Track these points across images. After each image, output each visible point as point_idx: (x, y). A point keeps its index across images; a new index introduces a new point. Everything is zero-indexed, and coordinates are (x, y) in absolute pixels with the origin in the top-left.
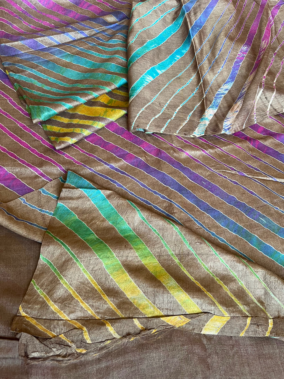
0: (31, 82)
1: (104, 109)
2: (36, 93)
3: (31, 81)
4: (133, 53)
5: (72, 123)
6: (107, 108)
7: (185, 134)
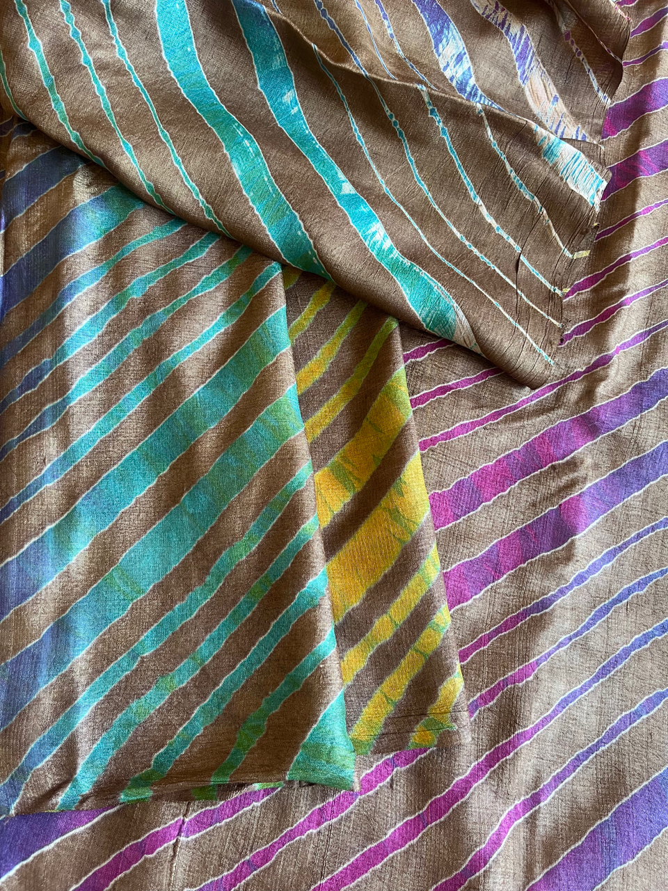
0: (132, 730)
1: (378, 513)
3: (130, 725)
5: (381, 647)
6: (383, 503)
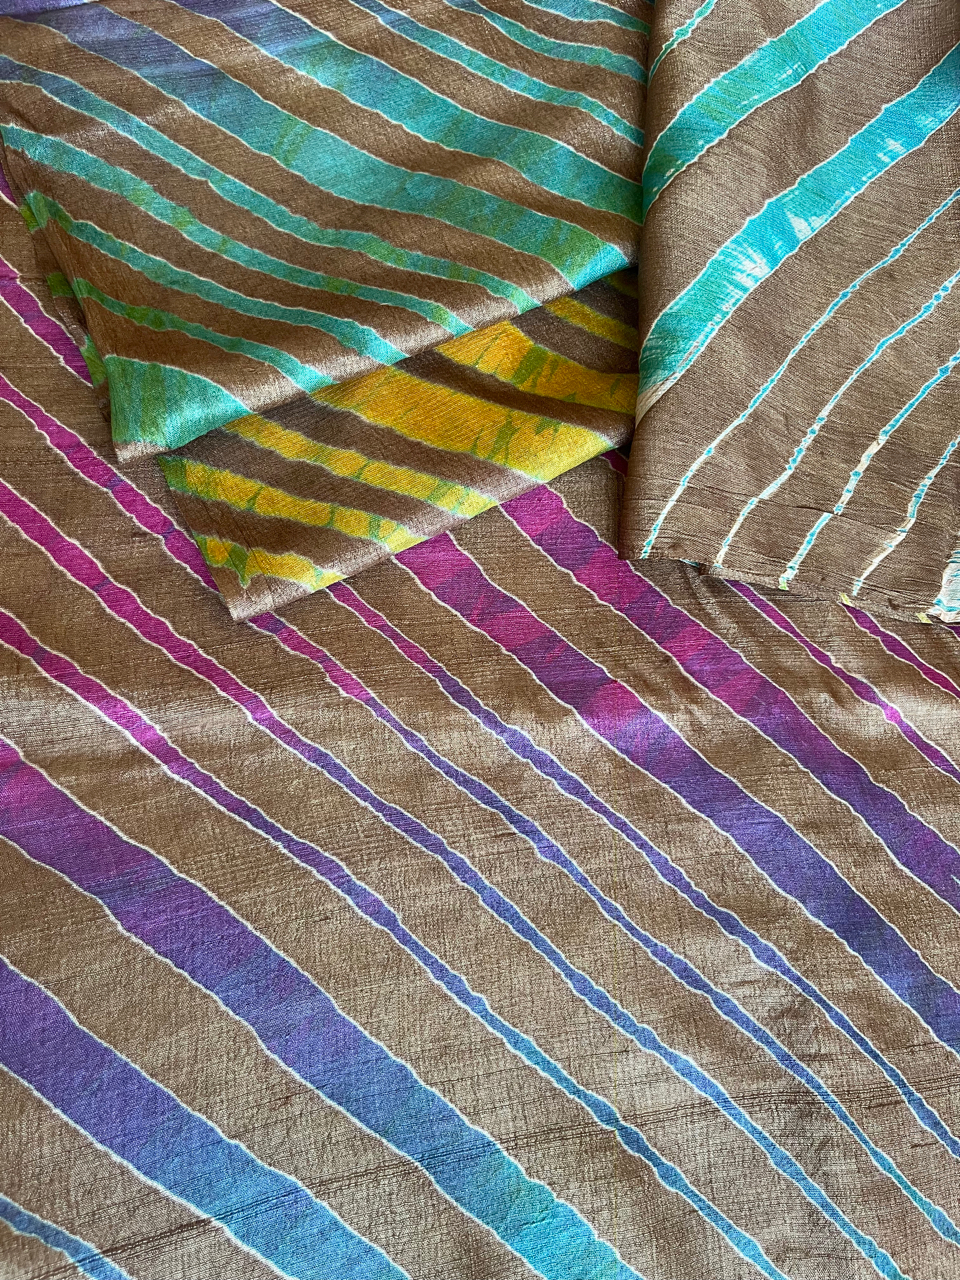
0: (115, 191)
1: (499, 412)
2: (143, 261)
3: (120, 186)
4: (686, 105)
5: (322, 469)
6: (516, 413)
7: (890, 600)
